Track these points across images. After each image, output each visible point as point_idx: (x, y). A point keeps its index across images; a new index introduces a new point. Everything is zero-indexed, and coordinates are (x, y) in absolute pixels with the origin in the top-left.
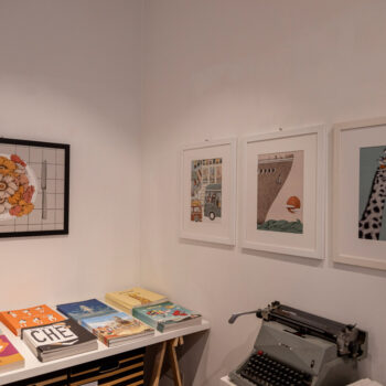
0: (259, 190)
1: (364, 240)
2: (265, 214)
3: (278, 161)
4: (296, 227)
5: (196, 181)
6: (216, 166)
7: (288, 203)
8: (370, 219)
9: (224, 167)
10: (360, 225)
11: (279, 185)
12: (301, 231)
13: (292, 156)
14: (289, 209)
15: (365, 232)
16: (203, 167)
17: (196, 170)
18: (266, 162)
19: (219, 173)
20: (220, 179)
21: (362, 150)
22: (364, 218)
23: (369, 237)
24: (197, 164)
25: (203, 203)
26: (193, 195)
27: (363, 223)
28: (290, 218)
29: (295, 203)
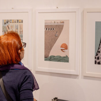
0: (45, 39)
1: (97, 65)
2: (49, 52)
3: (56, 24)
4: (65, 59)
6: (19, 24)
7: (61, 47)
8: (99, 55)
9: (24, 25)
10: (95, 58)
11: (56, 37)
12: (68, 61)
13: (63, 22)
14: (62, 50)
15: (98, 61)
16: (10, 24)
18: (49, 24)
19: (21, 28)
20: (21, 32)
22: (97, 55)
24: (6, 22)
27: (97, 57)
28: (63, 55)
29: (65, 47)
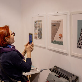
0: (52, 31)
1: (79, 49)
2: (53, 38)
3: (57, 22)
4: (61, 43)
5: (36, 27)
7: (59, 36)
8: (80, 42)
10: (78, 44)
11: (57, 30)
12: (62, 45)
13: (60, 21)
14: (60, 37)
15: (79, 46)
16: (37, 23)
17: (36, 24)
18: (53, 22)
19: (41, 25)
20: (42, 27)
21: (78, 21)
22: (79, 42)
23: (80, 48)
24: (36, 22)
25: (38, 34)
26: (35, 31)
27: (79, 43)
29: (61, 36)
